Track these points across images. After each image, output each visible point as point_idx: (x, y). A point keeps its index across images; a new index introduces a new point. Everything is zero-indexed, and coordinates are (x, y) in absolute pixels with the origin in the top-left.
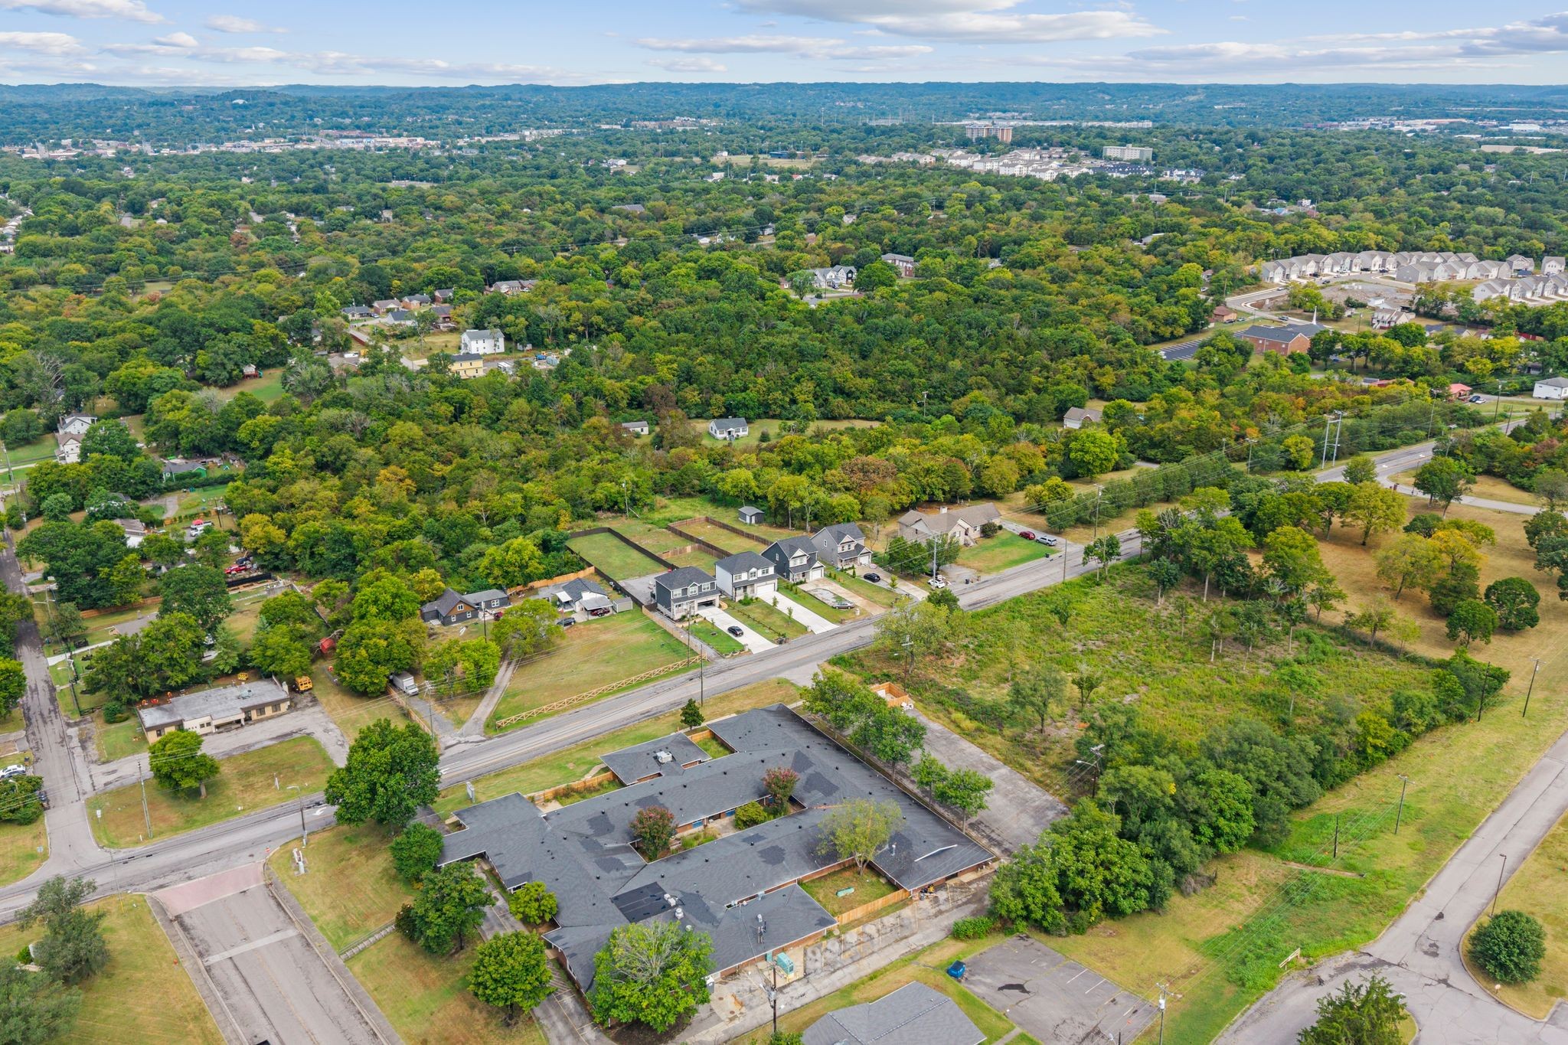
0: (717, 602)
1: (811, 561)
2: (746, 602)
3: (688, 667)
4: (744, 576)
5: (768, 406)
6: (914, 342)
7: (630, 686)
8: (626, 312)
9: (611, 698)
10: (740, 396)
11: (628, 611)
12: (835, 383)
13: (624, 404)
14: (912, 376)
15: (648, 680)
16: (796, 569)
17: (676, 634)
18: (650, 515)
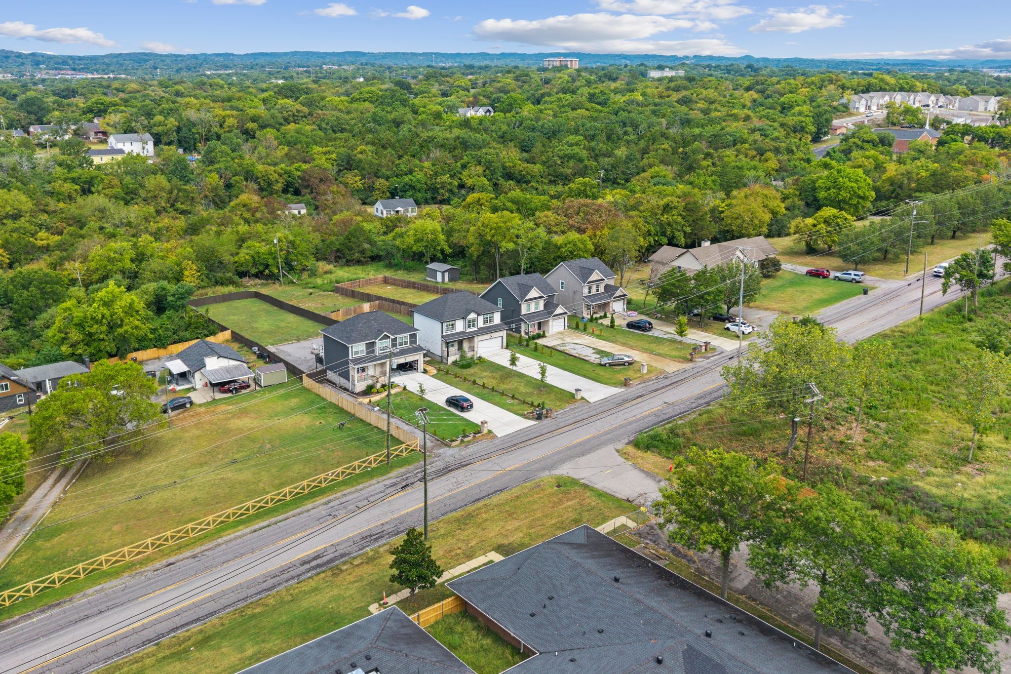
0: (421, 366)
1: (550, 306)
2: (465, 364)
3: (387, 466)
4: (459, 326)
5: (435, 190)
6: (572, 138)
7: (281, 506)
8: (282, 121)
9: (243, 530)
10: (406, 179)
11: (281, 385)
12: (504, 168)
13: (279, 186)
14: (581, 160)
15: (315, 493)
16: (531, 316)
17: (361, 413)
18: (311, 280)
